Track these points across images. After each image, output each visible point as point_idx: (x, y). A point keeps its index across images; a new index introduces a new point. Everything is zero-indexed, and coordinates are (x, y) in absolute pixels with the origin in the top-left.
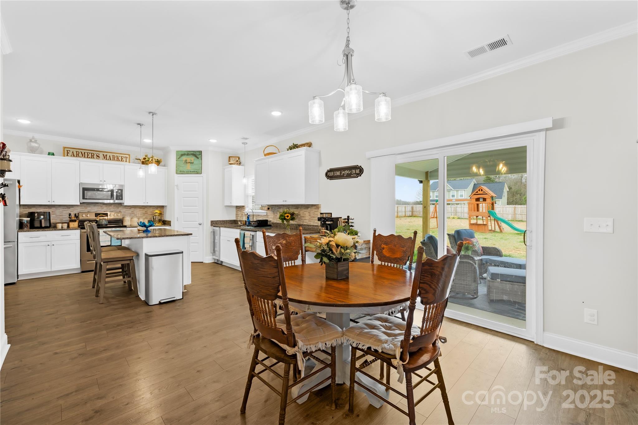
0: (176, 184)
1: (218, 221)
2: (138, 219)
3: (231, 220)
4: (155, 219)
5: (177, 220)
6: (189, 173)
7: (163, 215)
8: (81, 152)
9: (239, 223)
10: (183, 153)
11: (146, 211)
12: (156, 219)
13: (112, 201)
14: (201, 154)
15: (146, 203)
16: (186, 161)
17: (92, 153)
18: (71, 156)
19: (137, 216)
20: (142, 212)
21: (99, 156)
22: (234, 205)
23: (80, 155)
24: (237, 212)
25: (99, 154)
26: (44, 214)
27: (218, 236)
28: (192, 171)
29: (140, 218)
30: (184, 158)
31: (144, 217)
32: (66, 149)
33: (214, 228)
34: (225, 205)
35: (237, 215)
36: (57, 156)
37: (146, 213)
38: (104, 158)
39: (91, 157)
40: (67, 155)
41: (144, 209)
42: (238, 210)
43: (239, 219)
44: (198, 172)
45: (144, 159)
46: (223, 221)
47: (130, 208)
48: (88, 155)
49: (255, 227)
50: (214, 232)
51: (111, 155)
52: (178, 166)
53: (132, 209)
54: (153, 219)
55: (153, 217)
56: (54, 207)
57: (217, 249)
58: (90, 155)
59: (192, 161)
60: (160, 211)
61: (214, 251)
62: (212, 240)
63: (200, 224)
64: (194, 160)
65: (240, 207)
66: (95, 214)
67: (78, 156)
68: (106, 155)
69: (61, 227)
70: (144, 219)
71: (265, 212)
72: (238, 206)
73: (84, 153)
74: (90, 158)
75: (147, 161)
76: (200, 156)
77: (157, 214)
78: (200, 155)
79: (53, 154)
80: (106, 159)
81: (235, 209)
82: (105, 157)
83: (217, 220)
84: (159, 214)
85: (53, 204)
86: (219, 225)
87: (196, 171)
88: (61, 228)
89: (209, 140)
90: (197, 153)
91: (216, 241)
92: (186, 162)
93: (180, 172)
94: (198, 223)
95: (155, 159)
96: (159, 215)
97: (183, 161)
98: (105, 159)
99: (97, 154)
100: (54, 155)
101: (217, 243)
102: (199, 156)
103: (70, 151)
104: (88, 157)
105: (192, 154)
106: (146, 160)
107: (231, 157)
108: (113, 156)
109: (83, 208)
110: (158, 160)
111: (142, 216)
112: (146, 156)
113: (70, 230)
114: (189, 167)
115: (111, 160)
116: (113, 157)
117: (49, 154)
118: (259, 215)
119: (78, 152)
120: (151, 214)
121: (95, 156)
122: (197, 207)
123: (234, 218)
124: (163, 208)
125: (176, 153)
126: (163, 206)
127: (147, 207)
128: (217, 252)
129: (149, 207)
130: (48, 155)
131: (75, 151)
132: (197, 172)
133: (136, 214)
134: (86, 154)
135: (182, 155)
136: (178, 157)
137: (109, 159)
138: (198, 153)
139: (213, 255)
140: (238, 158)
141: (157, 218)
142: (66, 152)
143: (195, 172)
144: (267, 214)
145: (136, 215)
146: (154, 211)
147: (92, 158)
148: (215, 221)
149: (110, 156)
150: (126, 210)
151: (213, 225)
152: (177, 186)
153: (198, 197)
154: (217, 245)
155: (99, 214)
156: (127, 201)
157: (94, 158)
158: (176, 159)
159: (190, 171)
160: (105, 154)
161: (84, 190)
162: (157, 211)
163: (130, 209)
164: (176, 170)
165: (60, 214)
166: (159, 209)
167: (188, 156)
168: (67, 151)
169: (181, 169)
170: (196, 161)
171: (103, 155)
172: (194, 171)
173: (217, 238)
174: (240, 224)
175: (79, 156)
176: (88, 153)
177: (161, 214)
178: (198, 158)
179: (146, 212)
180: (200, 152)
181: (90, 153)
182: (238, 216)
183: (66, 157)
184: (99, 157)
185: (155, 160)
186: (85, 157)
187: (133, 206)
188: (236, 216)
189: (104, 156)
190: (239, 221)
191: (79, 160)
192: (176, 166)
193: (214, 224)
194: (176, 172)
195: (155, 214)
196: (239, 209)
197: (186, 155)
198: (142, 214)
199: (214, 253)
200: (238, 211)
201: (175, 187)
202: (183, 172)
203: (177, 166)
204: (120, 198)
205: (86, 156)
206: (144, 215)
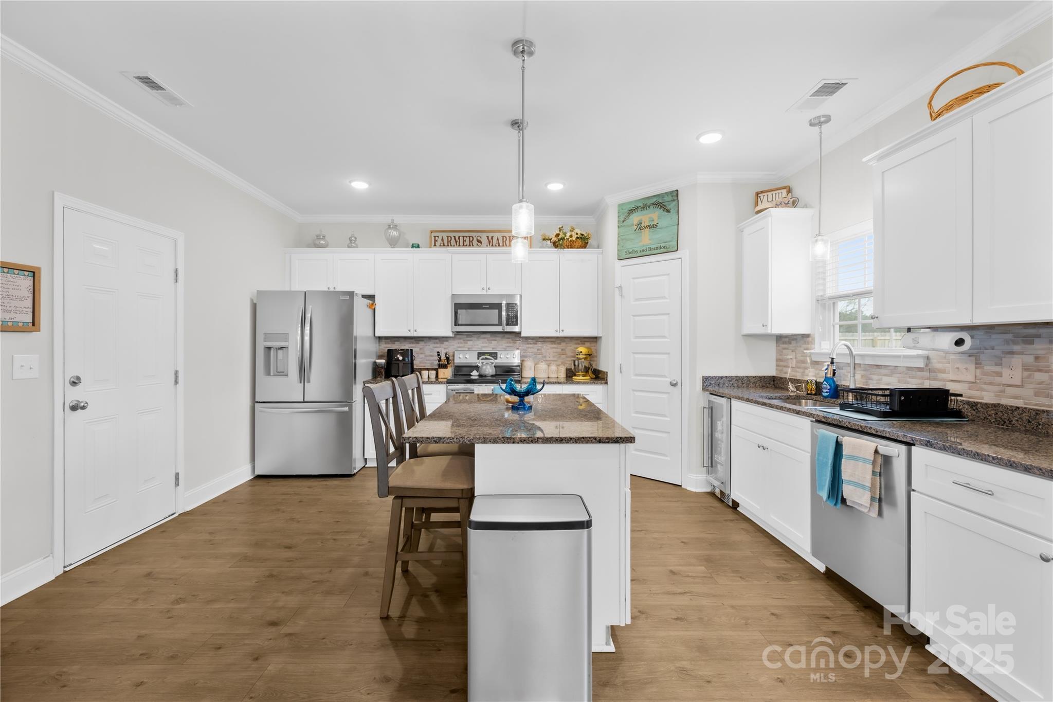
0: (617, 284)
1: (722, 378)
2: (546, 366)
3: (760, 377)
4: (578, 366)
5: (621, 372)
6: (648, 253)
7: (596, 357)
8: (455, 237)
9: (791, 387)
10: (632, 206)
11: (562, 348)
12: (580, 366)
13: (499, 329)
14: (675, 198)
15: (561, 331)
16: (641, 224)
17: (470, 237)
18: (440, 246)
19: (548, 359)
20: (555, 350)
21: (481, 240)
22: (773, 332)
23: (453, 242)
24: (779, 352)
25: (481, 237)
26: (405, 353)
27: (725, 419)
28: (655, 246)
29: (552, 362)
30: (635, 218)
31: (559, 363)
32: (433, 234)
33: (713, 398)
34: (746, 331)
35: (782, 363)
36: (422, 249)
37: (563, 352)
38: (488, 244)
39: (468, 245)
40: (435, 245)
41: (559, 344)
42: (786, 346)
43: (789, 374)
44: (668, 248)
45: (558, 235)
46: (738, 379)
47: (534, 341)
48: (464, 241)
49: (884, 415)
50: (712, 408)
51: (500, 235)
52: (623, 240)
53: (539, 345)
54: (575, 365)
55: (574, 361)
56: (423, 341)
57: (721, 458)
58: (467, 242)
59: (653, 221)
60: (587, 348)
61: (711, 465)
62: (707, 431)
63: (674, 385)
64: (659, 217)
65: (793, 340)
66: (478, 353)
67: (449, 244)
68: (492, 238)
69: (427, 377)
70: (559, 365)
71: (918, 356)
72: (787, 336)
73: (459, 237)
74: (466, 245)
75: (561, 239)
76: (675, 203)
77: (581, 356)
78: (674, 200)
79: (418, 246)
80: (492, 246)
81: (772, 346)
82: (490, 242)
83: (721, 375)
84: (586, 355)
85: (415, 335)
86: (726, 391)
87: (663, 245)
88: (427, 380)
89: (698, 138)
90: (666, 199)
91: (717, 435)
92: (640, 227)
93: (626, 255)
94: (669, 380)
95: (577, 234)
96: (585, 359)
97: (632, 225)
98: (491, 244)
99: (478, 238)
100: (419, 248)
101: (722, 442)
102: (671, 206)
103: (438, 237)
104: (464, 245)
105: (653, 204)
106: (560, 237)
107: (762, 192)
108: (503, 237)
109: (461, 343)
110: (582, 235)
111: (555, 359)
112: (560, 230)
113: (439, 383)
114: (647, 239)
115: (499, 246)
116: (503, 239)
117: (413, 246)
118: (878, 366)
119: (449, 238)
120: (572, 354)
121: (475, 242)
122: (666, 340)
123: (769, 370)
124: (596, 342)
125: (619, 210)
126: (596, 338)
127: (566, 340)
128: (719, 466)
129: (569, 340)
130: (412, 248)
131: (445, 235)
132: (665, 247)
133: (544, 355)
134: (461, 239)
135: (631, 211)
136: (622, 219)
137: (497, 245)
138: (670, 198)
139: (708, 473)
140: (784, 192)
141: (584, 364)
142: (433, 238)
143: (660, 248)
144: (927, 365)
145: (545, 357)
146: (577, 348)
147: (470, 245)
148: (715, 377)
149: (498, 239)
150: (528, 346)
151: (710, 388)
152: (620, 288)
153: (668, 314)
154: (722, 447)
155: (484, 354)
156: (528, 327)
157: (473, 246)
158: (617, 225)
159: (650, 248)
160: (490, 235)
161: (458, 307)
162: (583, 349)
163: (534, 344)
164: (618, 250)
165: (431, 354)
166: (588, 344)
167: (644, 212)
168: (435, 237)
169: (630, 246)
170: (664, 220)
171: (488, 237)
172: (658, 246)
173: (720, 425)
174: (794, 390)
175: (451, 246)
176: (464, 237)
177: (590, 355)
178: (668, 211)
179: (562, 350)
180: (675, 194)
181: (467, 237)
182: (787, 367)
183: (434, 249)
184: (481, 242)
185: (576, 236)
186: (459, 245)
187: (540, 337)
188: (777, 366)
189: (489, 240)
190: (790, 379)
191: (449, 252)
192: (618, 241)
193: (713, 385)
194: (618, 256)
195: (579, 356)
196: (790, 343)
197: (640, 210)
198: (554, 354)
199: (712, 466)
200: (785, 351)
201: (617, 291)
202: (634, 252)
203: (621, 240)
204: (513, 322)
205: (461, 244)
206: (560, 357)
